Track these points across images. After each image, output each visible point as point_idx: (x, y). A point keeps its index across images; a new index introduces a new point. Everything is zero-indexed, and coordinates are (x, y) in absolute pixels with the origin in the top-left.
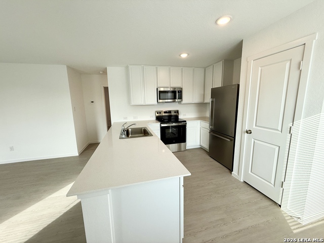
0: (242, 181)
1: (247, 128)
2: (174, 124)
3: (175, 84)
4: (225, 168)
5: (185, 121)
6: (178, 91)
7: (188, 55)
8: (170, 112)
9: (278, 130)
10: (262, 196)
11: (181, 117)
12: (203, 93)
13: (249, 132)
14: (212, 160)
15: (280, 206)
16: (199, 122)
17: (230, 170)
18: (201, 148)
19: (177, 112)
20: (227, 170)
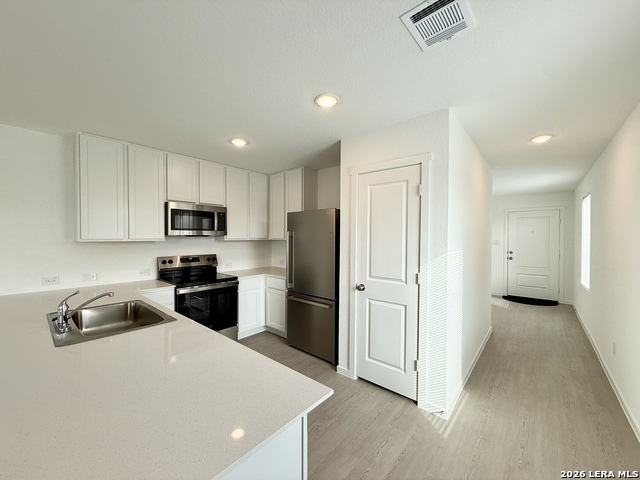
0: (356, 378)
1: (357, 282)
2: (198, 289)
3: (211, 196)
4: (323, 363)
5: (236, 278)
6: (219, 214)
7: (248, 143)
8: (196, 259)
9: (401, 280)
10: (390, 395)
11: (223, 270)
12: (265, 220)
13: (360, 288)
14: (295, 351)
15: (416, 403)
16: (262, 277)
17: (331, 363)
18: (269, 332)
19: (213, 258)
20: (327, 366)
